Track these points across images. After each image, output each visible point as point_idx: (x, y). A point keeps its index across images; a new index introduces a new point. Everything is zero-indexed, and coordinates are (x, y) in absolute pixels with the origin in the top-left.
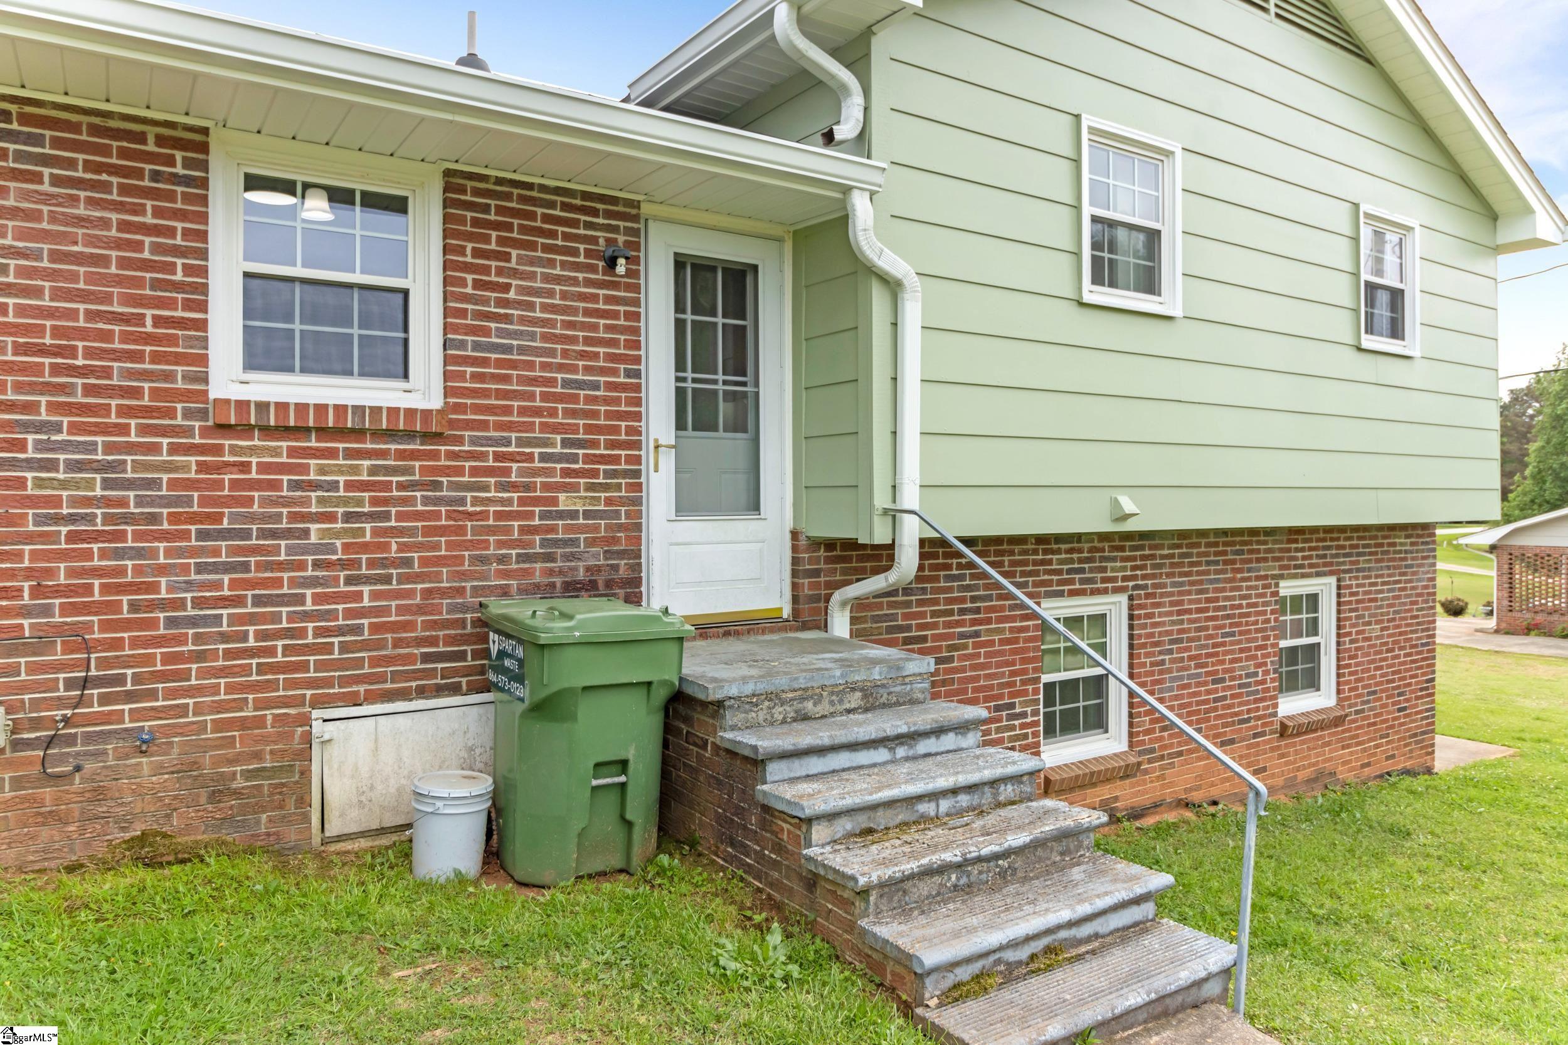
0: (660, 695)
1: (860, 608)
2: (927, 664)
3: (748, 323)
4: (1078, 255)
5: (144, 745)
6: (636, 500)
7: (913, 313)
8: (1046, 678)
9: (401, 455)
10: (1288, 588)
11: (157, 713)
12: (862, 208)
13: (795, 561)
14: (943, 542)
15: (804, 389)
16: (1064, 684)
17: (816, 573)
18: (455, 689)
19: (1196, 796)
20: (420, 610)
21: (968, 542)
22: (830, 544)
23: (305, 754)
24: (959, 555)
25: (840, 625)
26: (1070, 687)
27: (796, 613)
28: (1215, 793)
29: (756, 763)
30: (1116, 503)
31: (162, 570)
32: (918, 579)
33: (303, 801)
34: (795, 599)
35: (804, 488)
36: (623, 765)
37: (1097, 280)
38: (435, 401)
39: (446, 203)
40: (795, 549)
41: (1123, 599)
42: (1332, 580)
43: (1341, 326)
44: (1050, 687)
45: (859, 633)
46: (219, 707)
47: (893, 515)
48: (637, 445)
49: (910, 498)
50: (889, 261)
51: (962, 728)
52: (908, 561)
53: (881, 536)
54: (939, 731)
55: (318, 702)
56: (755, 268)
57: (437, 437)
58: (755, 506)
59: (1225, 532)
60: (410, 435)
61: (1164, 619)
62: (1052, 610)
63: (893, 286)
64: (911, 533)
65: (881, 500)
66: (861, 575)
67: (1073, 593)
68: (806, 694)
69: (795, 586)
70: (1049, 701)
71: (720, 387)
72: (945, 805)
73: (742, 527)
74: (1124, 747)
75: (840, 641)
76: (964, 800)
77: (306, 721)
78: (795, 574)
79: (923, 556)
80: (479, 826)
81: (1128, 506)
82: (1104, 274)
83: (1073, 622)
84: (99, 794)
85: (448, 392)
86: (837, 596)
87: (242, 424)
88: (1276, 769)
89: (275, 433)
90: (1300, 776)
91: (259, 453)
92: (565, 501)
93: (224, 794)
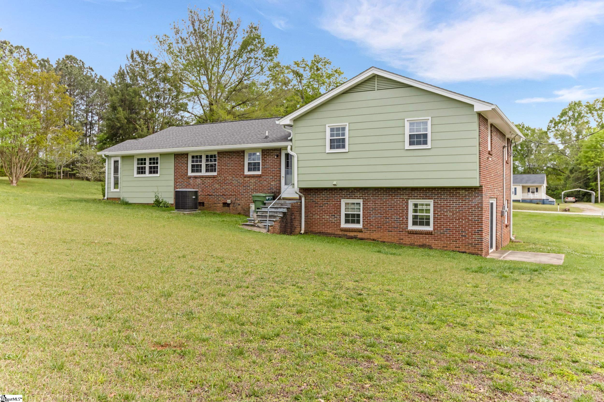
4: (326, 146)
5: (239, 204)
6: (281, 183)
7: (296, 159)
9: (258, 179)
10: (413, 201)
11: (240, 202)
12: (289, 148)
16: (351, 214)
19: (379, 239)
23: (250, 207)
25: (303, 200)
28: (385, 240)
30: (333, 183)
33: (250, 212)
37: (331, 148)
38: (261, 173)
39: (262, 153)
41: (361, 200)
42: (432, 201)
44: (346, 214)
46: (244, 202)
47: (294, 185)
48: (280, 177)
49: (295, 183)
50: (292, 153)
57: (261, 177)
60: (259, 177)
61: (370, 204)
62: (346, 201)
63: (294, 156)
64: (296, 187)
67: (348, 198)
71: (290, 169)
74: (362, 227)
77: (250, 204)
81: (335, 183)
82: (334, 147)
83: (353, 204)
85: (263, 172)
87: (246, 177)
88: (407, 240)
89: (248, 177)
90: (416, 243)
91: (247, 179)
92: (272, 183)
93: (244, 210)
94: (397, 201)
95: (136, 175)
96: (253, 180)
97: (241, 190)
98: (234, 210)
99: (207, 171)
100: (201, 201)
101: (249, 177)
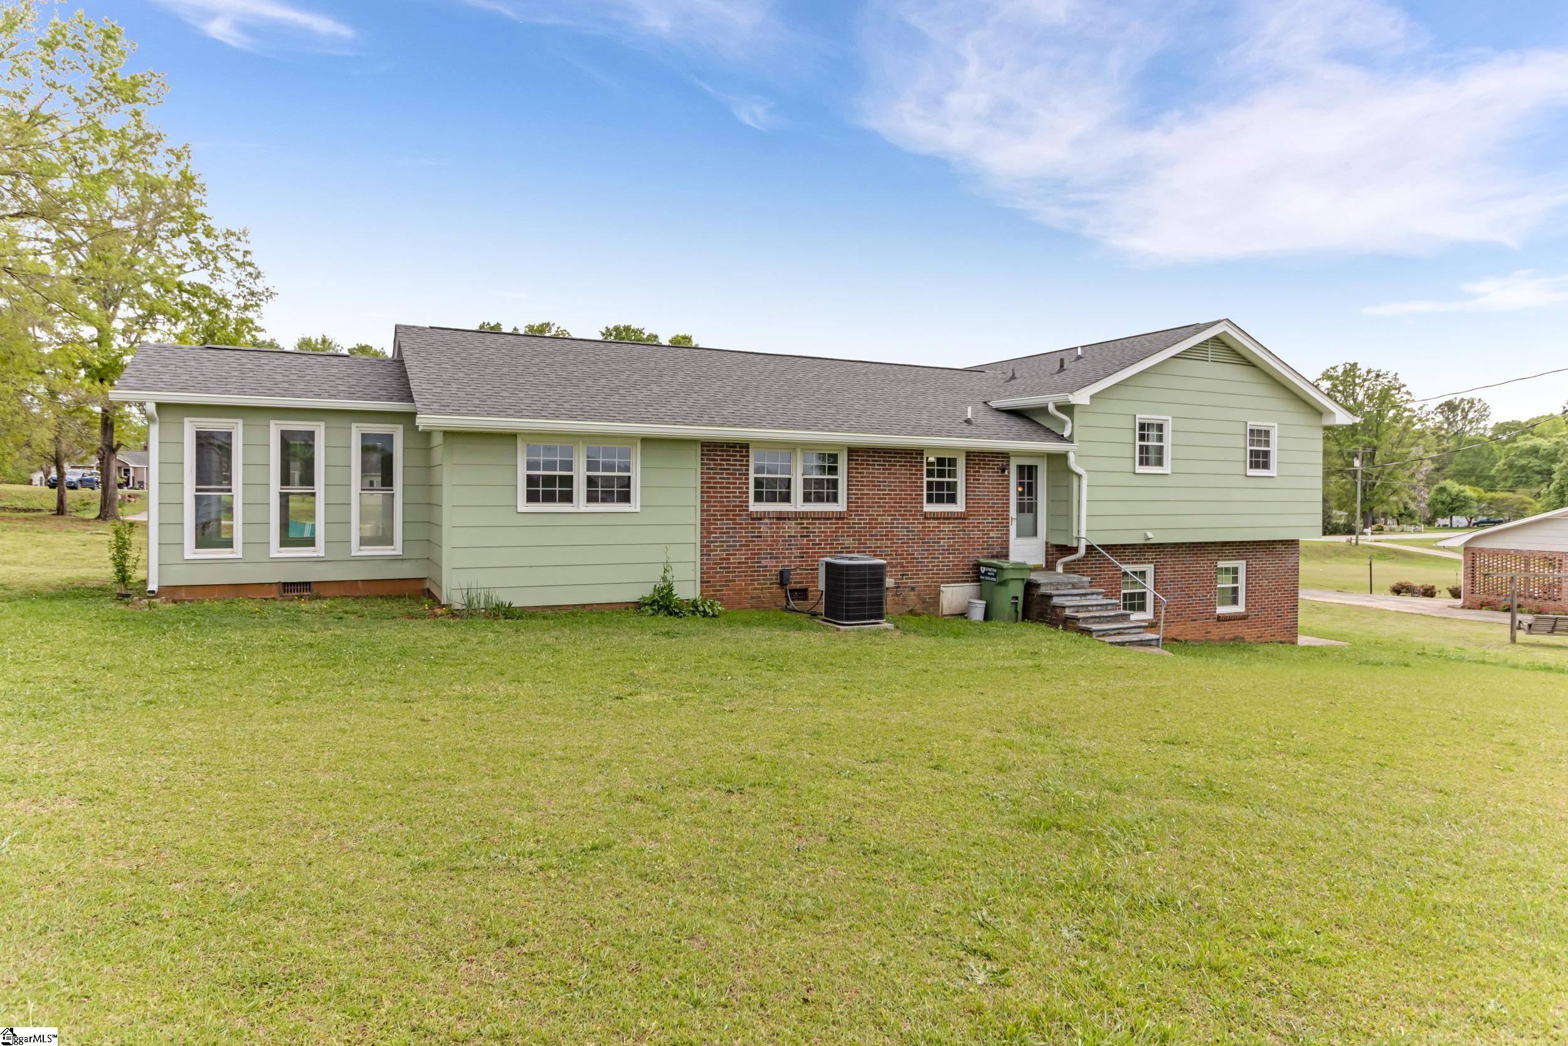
0: (1025, 582)
1: (1066, 565)
2: (1089, 579)
3: (1033, 481)
4: (1134, 458)
5: (913, 589)
6: (1008, 534)
7: (1084, 483)
8: (1123, 591)
9: (959, 523)
10: (1221, 564)
11: (914, 582)
12: (1072, 457)
13: (1047, 551)
14: (1092, 546)
15: (1050, 500)
16: (1131, 594)
17: (1052, 554)
18: (967, 581)
19: (1179, 638)
20: (961, 561)
21: (1099, 546)
22: (1057, 546)
23: (939, 595)
24: (1096, 549)
25: (1060, 569)
26: (1132, 596)
27: (1047, 566)
28: (1187, 638)
29: (1050, 597)
30: (1146, 534)
31: (916, 551)
32: (1084, 557)
33: (938, 606)
34: (1047, 562)
35: (1050, 530)
36: (1016, 598)
37: (1141, 463)
38: (963, 510)
39: (967, 460)
40: (1047, 547)
41: (1152, 566)
42: (1244, 562)
43: (1239, 468)
44: (1125, 595)
45: (1065, 572)
46: (925, 582)
47: (1078, 539)
48: (1008, 519)
49: (1083, 534)
50: (1078, 469)
51: (1098, 594)
52: (1082, 551)
53: (1075, 545)
54: (1092, 594)
55: (943, 582)
56: (1036, 467)
57: (964, 519)
58: (1036, 535)
59: (1193, 543)
60: (960, 519)
61: (1167, 573)
62: (1128, 568)
63: (1079, 476)
64: (1083, 544)
65: (1075, 534)
66: (1065, 555)
67: (1133, 563)
68: (1058, 584)
69: (1047, 558)
70: (1125, 599)
71: (1026, 501)
72: (1095, 608)
73: (1032, 541)
74: (1152, 617)
75: (1059, 574)
76: (1099, 608)
77: (939, 587)
78: (1047, 554)
79: (1087, 550)
80: (983, 610)
81: (1150, 535)
82: (1144, 462)
83: (1135, 573)
84: (904, 599)
85: (967, 507)
86: (1059, 561)
87: (927, 517)
88: (1216, 632)
89: (934, 519)
90: (1227, 637)
91: (933, 523)
92: (992, 534)
93: (924, 602)
94: (1202, 564)
95: (523, 505)
96: (947, 527)
97: (917, 551)
98: (897, 604)
99: (807, 498)
100: (798, 586)
101: (938, 519)
